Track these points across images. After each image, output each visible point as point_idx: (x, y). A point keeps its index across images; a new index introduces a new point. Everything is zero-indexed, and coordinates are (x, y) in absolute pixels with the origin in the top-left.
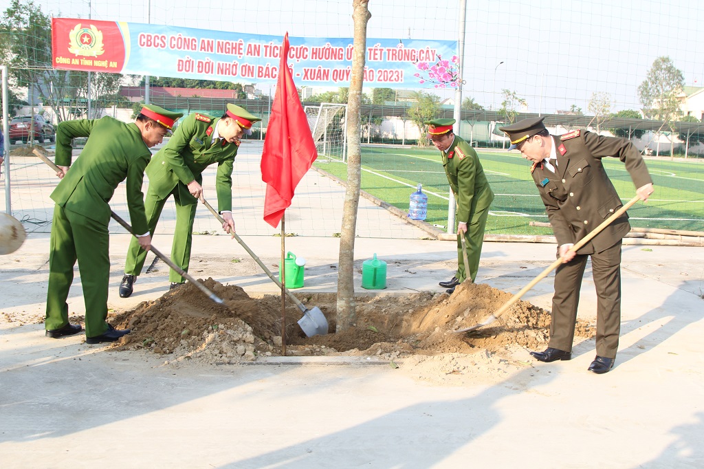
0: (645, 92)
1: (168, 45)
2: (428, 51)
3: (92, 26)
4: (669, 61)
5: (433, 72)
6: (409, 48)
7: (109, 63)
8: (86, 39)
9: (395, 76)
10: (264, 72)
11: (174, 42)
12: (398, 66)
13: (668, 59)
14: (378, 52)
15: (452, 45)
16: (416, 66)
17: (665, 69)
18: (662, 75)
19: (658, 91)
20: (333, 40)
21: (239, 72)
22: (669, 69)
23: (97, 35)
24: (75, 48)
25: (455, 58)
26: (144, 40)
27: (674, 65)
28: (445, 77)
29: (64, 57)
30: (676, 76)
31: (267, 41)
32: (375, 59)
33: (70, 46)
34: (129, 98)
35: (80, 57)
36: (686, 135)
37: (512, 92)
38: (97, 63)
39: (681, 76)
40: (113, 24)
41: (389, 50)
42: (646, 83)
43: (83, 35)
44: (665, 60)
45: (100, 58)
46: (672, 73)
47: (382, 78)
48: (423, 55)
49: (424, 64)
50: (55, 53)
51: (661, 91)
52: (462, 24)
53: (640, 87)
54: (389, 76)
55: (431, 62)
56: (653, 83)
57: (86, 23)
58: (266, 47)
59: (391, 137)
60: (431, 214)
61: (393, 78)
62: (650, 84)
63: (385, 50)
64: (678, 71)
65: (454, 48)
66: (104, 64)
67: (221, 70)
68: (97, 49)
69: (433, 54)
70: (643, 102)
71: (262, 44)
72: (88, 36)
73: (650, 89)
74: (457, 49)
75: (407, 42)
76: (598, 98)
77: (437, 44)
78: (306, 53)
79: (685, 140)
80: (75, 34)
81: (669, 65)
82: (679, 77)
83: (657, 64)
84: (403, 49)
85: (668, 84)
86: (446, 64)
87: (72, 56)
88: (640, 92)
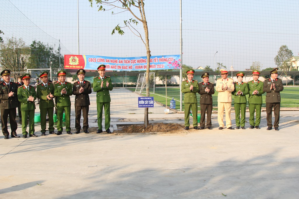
0: (277, 60)
1: (97, 61)
2: (171, 58)
3: (76, 57)
4: (286, 47)
5: (173, 64)
6: (165, 58)
7: (80, 67)
8: (74, 60)
9: (162, 66)
10: (124, 67)
11: (99, 60)
12: (163, 63)
13: (286, 46)
14: (156, 60)
15: (178, 56)
16: (168, 63)
17: (285, 50)
18: (284, 53)
19: (283, 59)
20: (143, 57)
21: (117, 68)
22: (287, 50)
23: (77, 59)
24: (71, 63)
25: (179, 60)
26: (90, 60)
27: (288, 48)
28: (177, 65)
29: (68, 65)
30: (290, 53)
31: (125, 59)
32: (155, 62)
33: (69, 62)
34: (71, 73)
35: (72, 65)
36: (293, 76)
37: (221, 63)
38: (77, 67)
39: (291, 52)
40: (81, 56)
41: (159, 59)
42: (277, 56)
43: (73, 59)
44: (285, 47)
45: (78, 65)
46: (288, 52)
47: (158, 67)
48: (170, 60)
49: (170, 62)
50: (65, 64)
51: (284, 59)
52: (181, 50)
53: (275, 58)
54: (160, 66)
55: (172, 61)
56: (280, 56)
57: (74, 56)
58: (124, 61)
59: (175, 83)
60: (177, 107)
61: (161, 67)
62: (279, 57)
63: (158, 59)
64: (290, 51)
65: (179, 57)
66: (79, 67)
67: (112, 67)
68: (77, 63)
69: (173, 59)
70: (277, 64)
71: (123, 60)
72: (75, 59)
73: (279, 59)
74: (180, 57)
75: (164, 56)
76: (255, 64)
77: (174, 56)
78: (135, 61)
79: (293, 78)
80: (71, 59)
81: (286, 49)
82: (291, 53)
83: (281, 48)
84: (164, 58)
85: (286, 56)
86: (177, 62)
87: (70, 65)
88: (275, 60)
